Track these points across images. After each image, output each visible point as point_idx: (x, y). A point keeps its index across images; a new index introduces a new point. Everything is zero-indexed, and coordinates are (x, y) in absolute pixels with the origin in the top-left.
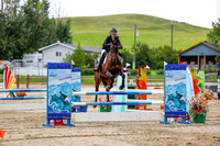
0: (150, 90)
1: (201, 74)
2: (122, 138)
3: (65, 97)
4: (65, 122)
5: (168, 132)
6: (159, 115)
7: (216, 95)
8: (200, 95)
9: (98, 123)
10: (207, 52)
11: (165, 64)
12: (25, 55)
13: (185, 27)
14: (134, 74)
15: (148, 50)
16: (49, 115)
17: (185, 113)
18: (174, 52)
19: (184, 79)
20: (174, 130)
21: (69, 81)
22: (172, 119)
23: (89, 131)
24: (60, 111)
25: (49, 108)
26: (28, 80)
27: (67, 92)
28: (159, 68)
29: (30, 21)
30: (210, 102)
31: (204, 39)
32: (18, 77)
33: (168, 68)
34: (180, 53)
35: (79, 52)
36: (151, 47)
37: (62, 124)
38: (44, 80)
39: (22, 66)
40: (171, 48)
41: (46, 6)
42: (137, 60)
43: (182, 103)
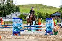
0: (42, 25)
1: (56, 21)
2: (34, 39)
3: (18, 27)
4: (18, 34)
5: (47, 37)
6: (44, 32)
7: (60, 27)
8: (56, 27)
9: (27, 34)
10: (58, 15)
11: (46, 18)
12: (7, 15)
13: (52, 8)
14: (37, 21)
15: (41, 14)
16: (13, 32)
17: (52, 32)
18: (49, 15)
19: (52, 22)
20: (48, 36)
21: (19, 23)
22: (48, 34)
23: (25, 37)
24: (16, 31)
25: (13, 30)
26: (8, 22)
27: (19, 26)
28: (44, 19)
29: (8, 6)
30: (59, 29)
31: (57, 11)
32: (5, 22)
33: (47, 19)
34: (50, 15)
35: (22, 15)
36: (42, 13)
37: (17, 35)
38: (12, 22)
39: (6, 18)
40: (48, 14)
41: (13, 2)
42: (38, 17)
43: (51, 29)
